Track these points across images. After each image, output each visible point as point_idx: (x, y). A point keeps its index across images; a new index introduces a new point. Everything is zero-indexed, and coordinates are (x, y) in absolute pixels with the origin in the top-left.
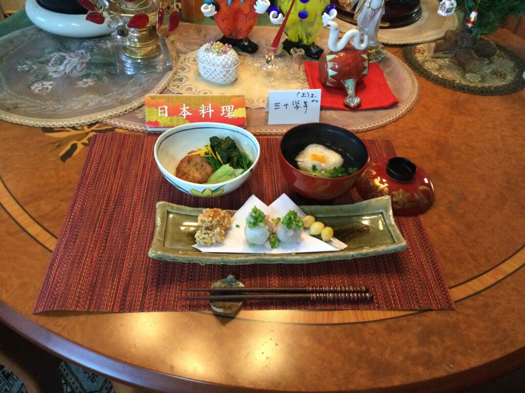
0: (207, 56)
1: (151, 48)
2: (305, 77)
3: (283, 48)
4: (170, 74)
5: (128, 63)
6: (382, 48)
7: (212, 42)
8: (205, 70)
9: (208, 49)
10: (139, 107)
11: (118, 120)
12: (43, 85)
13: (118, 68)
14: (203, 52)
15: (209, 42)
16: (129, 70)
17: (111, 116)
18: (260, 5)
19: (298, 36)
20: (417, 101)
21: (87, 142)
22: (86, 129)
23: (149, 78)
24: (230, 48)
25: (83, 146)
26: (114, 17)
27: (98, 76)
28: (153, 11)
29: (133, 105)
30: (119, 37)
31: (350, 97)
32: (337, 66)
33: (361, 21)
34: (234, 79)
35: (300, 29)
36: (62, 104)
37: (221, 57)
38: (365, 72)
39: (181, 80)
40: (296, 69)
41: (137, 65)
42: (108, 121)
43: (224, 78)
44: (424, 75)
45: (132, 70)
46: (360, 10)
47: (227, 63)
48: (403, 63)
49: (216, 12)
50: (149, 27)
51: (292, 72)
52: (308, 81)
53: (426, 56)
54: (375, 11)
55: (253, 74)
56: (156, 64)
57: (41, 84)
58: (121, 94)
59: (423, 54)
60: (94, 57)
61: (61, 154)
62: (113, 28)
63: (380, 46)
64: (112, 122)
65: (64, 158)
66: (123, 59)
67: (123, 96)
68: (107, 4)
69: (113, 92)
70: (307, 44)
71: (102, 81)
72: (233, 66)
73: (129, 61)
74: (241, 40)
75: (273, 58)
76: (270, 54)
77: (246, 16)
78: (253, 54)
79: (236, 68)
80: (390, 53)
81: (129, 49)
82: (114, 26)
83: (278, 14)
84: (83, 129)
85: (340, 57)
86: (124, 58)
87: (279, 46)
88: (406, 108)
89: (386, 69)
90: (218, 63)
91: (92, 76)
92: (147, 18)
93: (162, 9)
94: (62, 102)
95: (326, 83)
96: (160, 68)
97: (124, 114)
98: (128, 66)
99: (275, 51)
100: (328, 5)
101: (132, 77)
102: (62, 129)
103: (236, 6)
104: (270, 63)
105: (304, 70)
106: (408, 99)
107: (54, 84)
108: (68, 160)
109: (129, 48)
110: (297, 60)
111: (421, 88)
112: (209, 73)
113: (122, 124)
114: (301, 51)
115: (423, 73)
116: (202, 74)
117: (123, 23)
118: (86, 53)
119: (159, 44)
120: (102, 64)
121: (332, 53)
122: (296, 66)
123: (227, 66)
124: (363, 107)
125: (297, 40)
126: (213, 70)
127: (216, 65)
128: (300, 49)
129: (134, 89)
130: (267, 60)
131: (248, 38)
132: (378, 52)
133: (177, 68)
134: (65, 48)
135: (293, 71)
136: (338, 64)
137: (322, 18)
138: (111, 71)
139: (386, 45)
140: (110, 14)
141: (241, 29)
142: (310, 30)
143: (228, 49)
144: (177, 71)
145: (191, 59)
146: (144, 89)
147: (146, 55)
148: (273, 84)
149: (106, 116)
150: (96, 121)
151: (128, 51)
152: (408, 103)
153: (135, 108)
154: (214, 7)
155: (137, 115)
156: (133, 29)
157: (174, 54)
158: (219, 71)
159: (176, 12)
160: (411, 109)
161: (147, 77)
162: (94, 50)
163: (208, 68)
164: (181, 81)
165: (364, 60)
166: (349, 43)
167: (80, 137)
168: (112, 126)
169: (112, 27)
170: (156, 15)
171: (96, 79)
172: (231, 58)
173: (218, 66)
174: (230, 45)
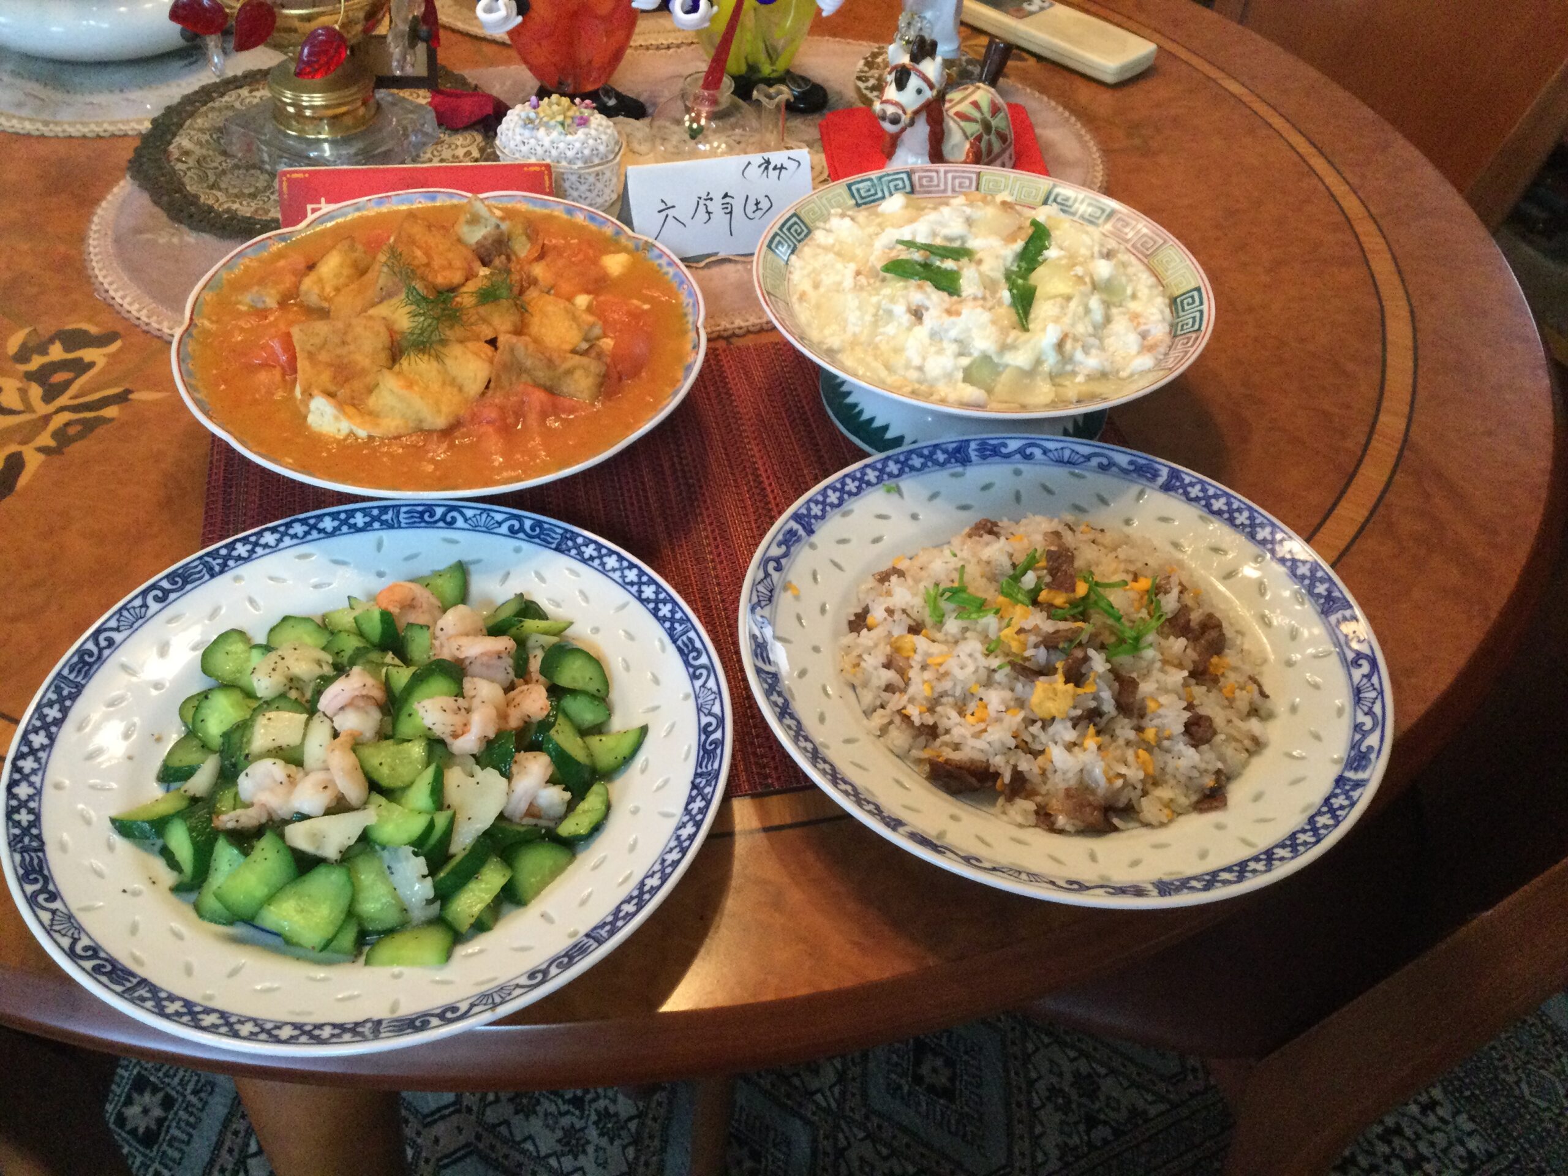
3: (734, 92)
9: (528, 121)
14: (518, 130)
15: (524, 102)
21: (53, 443)
34: (614, 197)
37: (575, 136)
43: (590, 196)
47: (594, 151)
49: (520, 19)
76: (696, 110)
79: (619, 162)
87: (722, 85)
99: (710, 101)
104: (698, 139)
110: (773, 120)
122: (772, 138)
125: (743, 70)
127: (564, 163)
128: (778, 86)
130: (689, 129)
131: (611, 87)
143: (586, 113)
154: (513, 3)
173: (570, 163)
174: (588, 101)
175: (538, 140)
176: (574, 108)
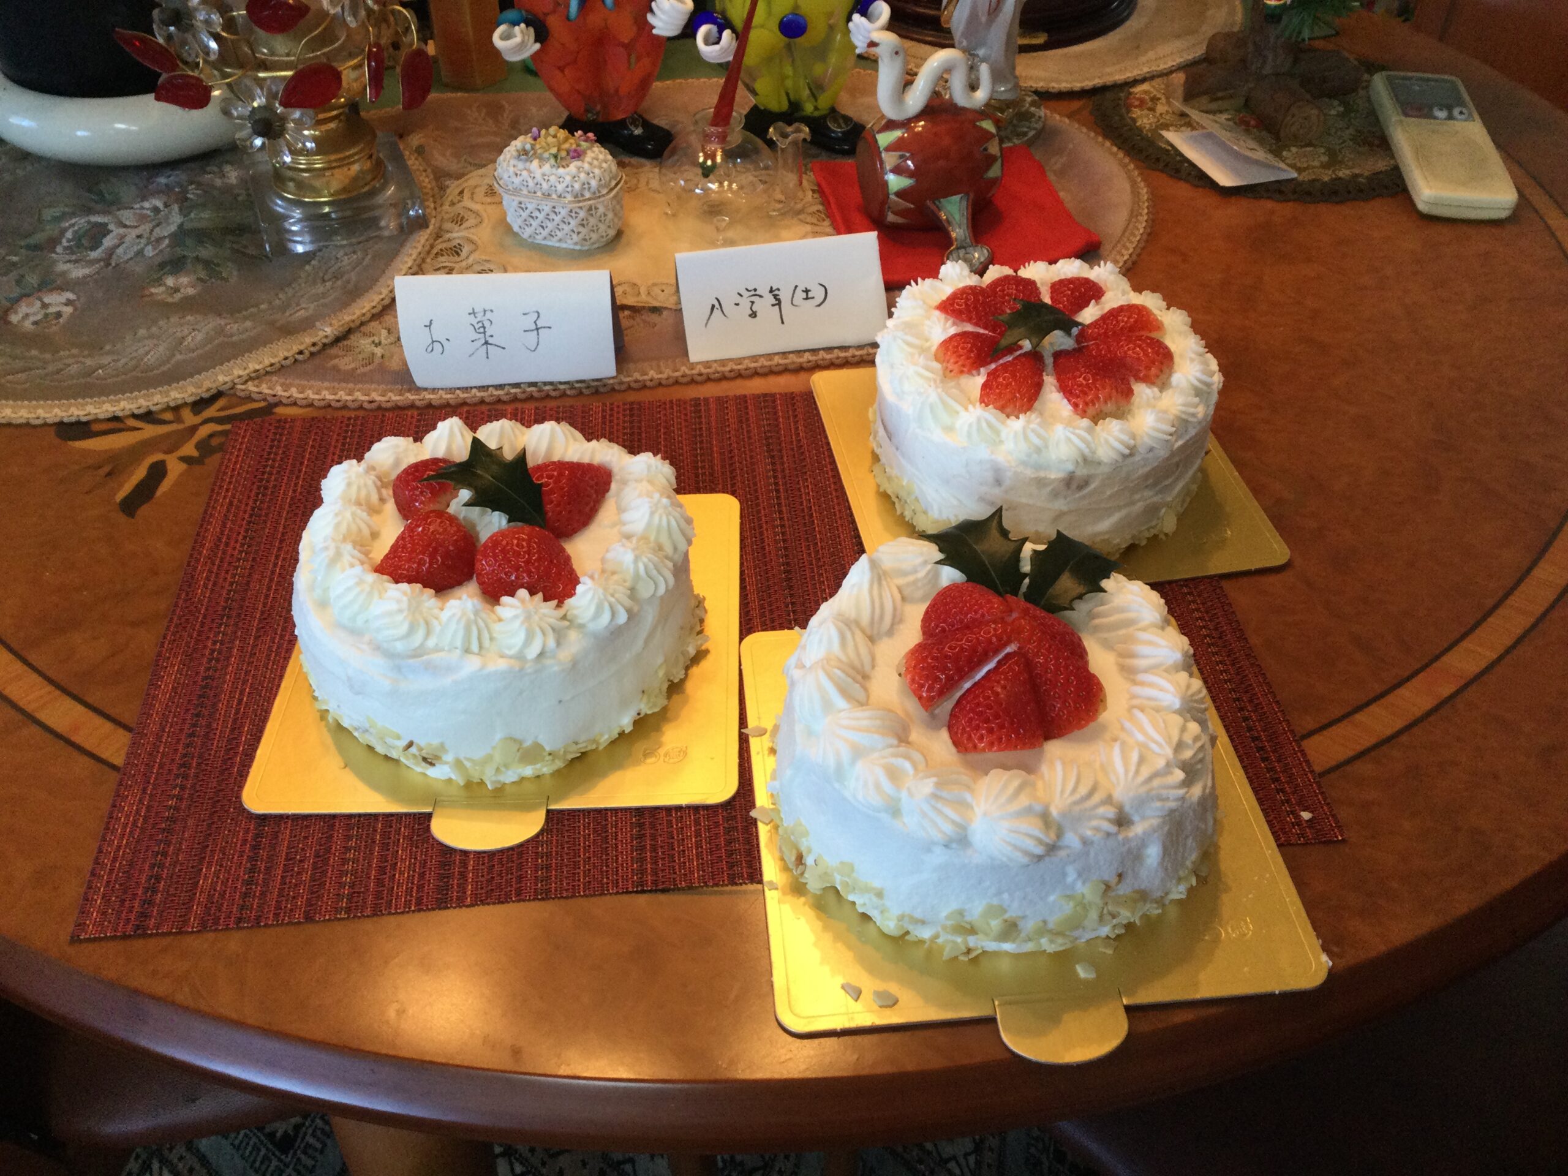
0: (525, 173)
1: (356, 168)
2: (821, 207)
3: (745, 128)
4: (422, 238)
5: (293, 217)
6: (1033, 103)
7: (535, 130)
8: (525, 215)
9: (525, 152)
10: (338, 340)
11: (282, 380)
12: (45, 306)
13: (265, 237)
14: (513, 162)
15: (526, 133)
16: (298, 239)
17: (256, 371)
18: (664, 13)
19: (787, 94)
20: (1152, 236)
21: (195, 454)
22: (190, 418)
23: (360, 255)
25: (183, 466)
26: (238, 82)
27: (207, 264)
28: (351, 56)
29: (321, 334)
30: (258, 142)
31: (958, 248)
32: (909, 163)
33: (961, 28)
34: (612, 233)
35: (788, 70)
36: (108, 353)
37: (567, 169)
38: (995, 171)
39: (456, 251)
40: (791, 185)
41: (322, 223)
42: (251, 387)
43: (584, 231)
44: (1161, 165)
45: (307, 238)
47: (586, 185)
48: (1100, 139)
49: (537, 46)
50: (342, 106)
51: (779, 196)
52: (830, 216)
53: (1161, 114)
55: (667, 214)
56: (377, 213)
57: (38, 304)
58: (283, 308)
59: (1152, 109)
60: (192, 215)
61: (121, 495)
62: (240, 117)
63: (1029, 99)
64: (265, 389)
65: (130, 506)
66: (279, 209)
67: (287, 314)
68: (213, 45)
69: (257, 306)
70: (816, 114)
71: (223, 279)
72: (604, 191)
73: (297, 214)
74: (622, 123)
75: (719, 159)
76: (711, 147)
77: (627, 47)
79: (615, 197)
80: (1058, 117)
81: (292, 179)
82: (240, 110)
83: (720, 32)
84: (179, 420)
85: (917, 135)
86: (279, 207)
87: (732, 121)
89: (1053, 161)
90: (560, 188)
91: (189, 266)
92: (337, 76)
93: (377, 46)
94: (108, 347)
95: (885, 217)
96: (389, 224)
97: (296, 360)
98: (294, 228)
99: (722, 138)
101: (307, 257)
102: (116, 423)
103: (595, 20)
104: (711, 177)
105: (816, 188)
107: (79, 298)
108: (145, 510)
109: (290, 174)
110: (790, 161)
111: (1157, 200)
112: (538, 221)
113: (294, 392)
114: (798, 131)
115: (1158, 160)
116: (516, 229)
117: (267, 99)
118: (166, 205)
119: (381, 155)
120: (216, 230)
121: (891, 125)
122: (791, 179)
123: (587, 195)
125: (785, 106)
126: (547, 209)
127: (554, 196)
128: (796, 125)
129: (320, 289)
130: (703, 166)
131: (640, 116)
132: (1026, 116)
133: (442, 220)
134: (102, 198)
135: (782, 193)
136: (912, 158)
137: (849, 31)
138: (245, 247)
139: (1045, 96)
140: (224, 76)
141: (617, 91)
142: (818, 69)
143: (584, 145)
144: (440, 228)
145: (482, 190)
146: (350, 287)
147: (344, 190)
148: (730, 234)
149: (241, 373)
150: (214, 391)
151: (291, 184)
152: (1124, 246)
153: (325, 341)
154: (531, 30)
155: (336, 361)
156: (297, 114)
157: (426, 181)
158: (564, 212)
159: (419, 53)
160: (1134, 263)
161: (354, 252)
162: (189, 196)
163: (531, 207)
164: (458, 254)
165: (986, 136)
166: (936, 94)
167: (172, 443)
168: (265, 400)
169: (235, 114)
170: (360, 66)
171: (202, 274)
172: (597, 171)
173: (560, 196)
174: (591, 135)
175: (529, 171)
176: (572, 141)
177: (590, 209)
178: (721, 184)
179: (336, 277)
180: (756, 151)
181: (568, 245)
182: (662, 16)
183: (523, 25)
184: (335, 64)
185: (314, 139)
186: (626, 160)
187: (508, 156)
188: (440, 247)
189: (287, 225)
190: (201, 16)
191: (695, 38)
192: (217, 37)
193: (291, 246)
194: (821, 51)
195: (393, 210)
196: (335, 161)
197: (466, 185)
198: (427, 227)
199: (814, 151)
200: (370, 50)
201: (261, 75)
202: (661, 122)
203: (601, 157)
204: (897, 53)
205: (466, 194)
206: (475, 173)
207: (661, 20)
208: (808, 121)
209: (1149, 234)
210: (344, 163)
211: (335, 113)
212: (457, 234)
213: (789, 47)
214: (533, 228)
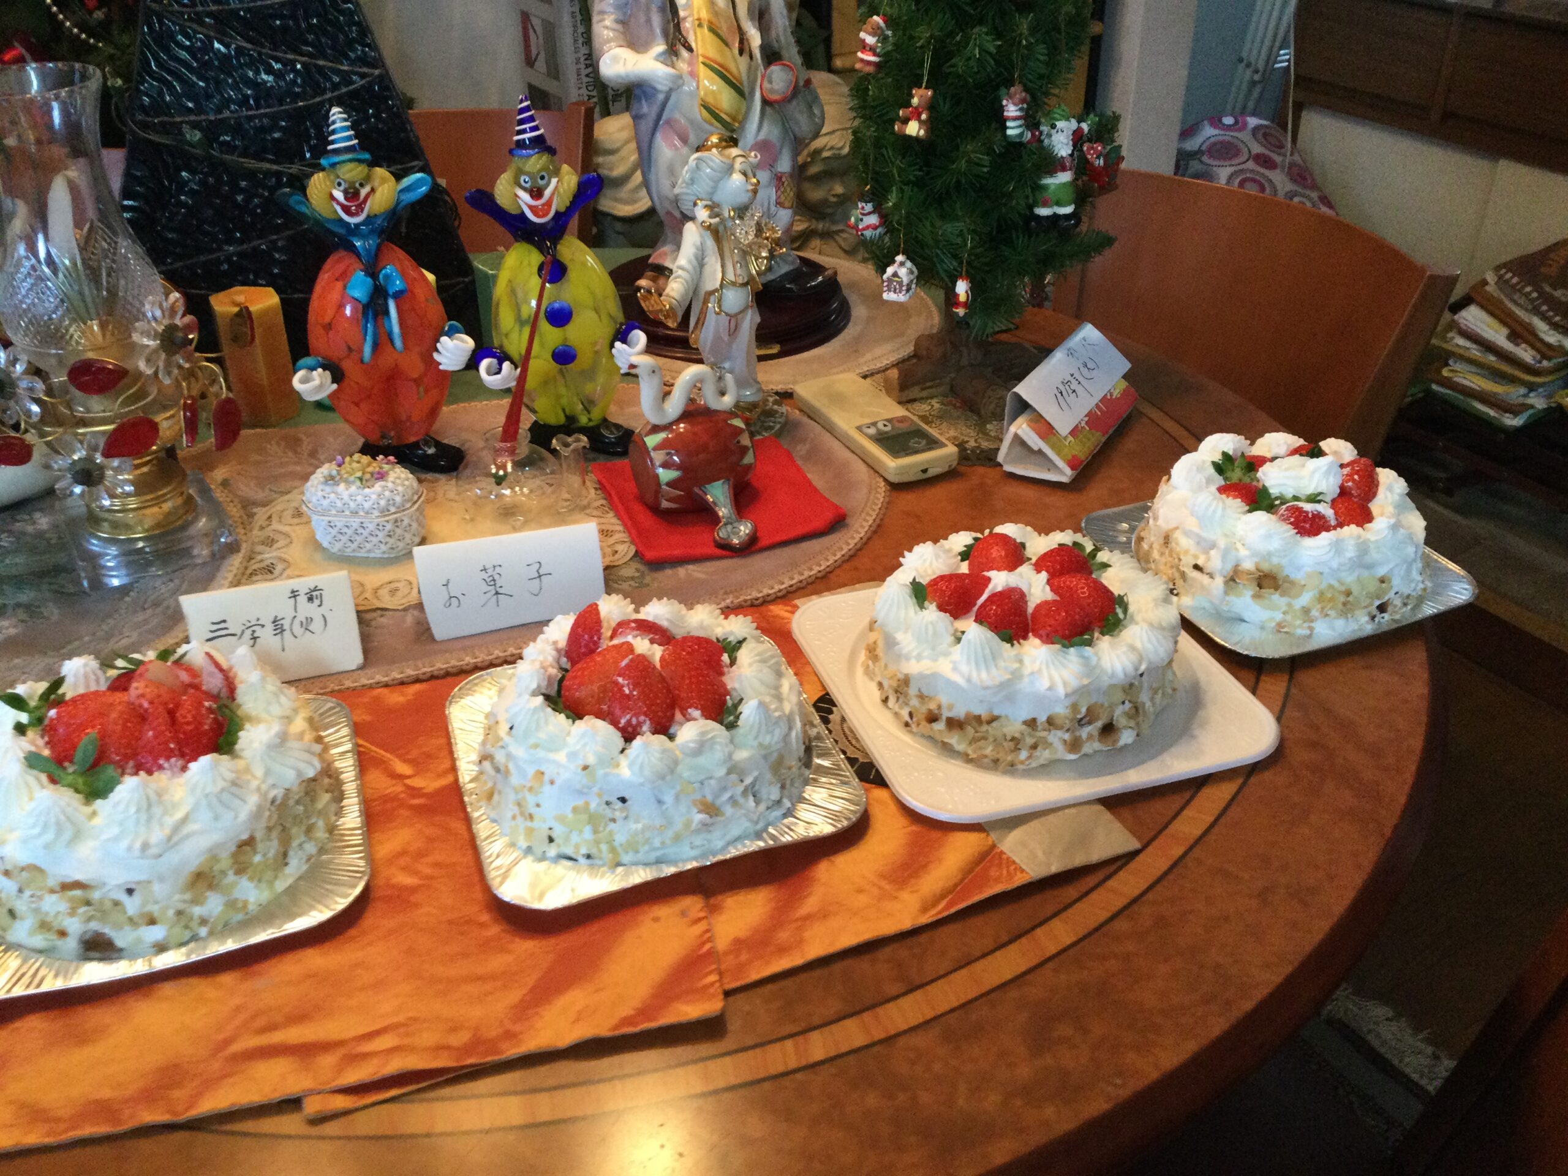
0: (333, 496)
1: (169, 505)
2: (604, 502)
4: (235, 562)
5: (108, 554)
6: (775, 402)
7: (339, 457)
8: (334, 532)
13: (83, 574)
14: (320, 487)
15: (330, 461)
16: (114, 573)
18: (447, 350)
19: (564, 410)
23: (177, 581)
24: (393, 463)
26: (57, 439)
27: (27, 607)
28: (165, 408)
30: (78, 490)
31: (726, 524)
32: (675, 458)
33: (707, 349)
34: (417, 540)
35: (563, 390)
37: (372, 490)
38: (749, 459)
40: (576, 485)
41: (136, 557)
43: (391, 541)
45: (123, 572)
46: (700, 322)
47: (391, 502)
49: (335, 386)
50: (155, 453)
52: (613, 507)
54: (735, 319)
55: (465, 519)
56: (189, 544)
58: (108, 637)
60: (7, 561)
62: (60, 470)
63: (771, 399)
66: (94, 548)
67: (112, 642)
68: (35, 408)
69: (81, 638)
70: (591, 424)
71: (44, 617)
72: (408, 505)
74: (416, 445)
75: (509, 468)
77: (417, 382)
78: (455, 474)
79: (418, 509)
81: (106, 520)
82: (60, 463)
83: (500, 364)
85: (679, 435)
86: (95, 545)
88: (866, 525)
89: (798, 448)
90: (367, 505)
91: (10, 611)
92: (154, 427)
93: (190, 397)
95: (659, 504)
96: (202, 552)
98: (109, 564)
99: (512, 452)
100: (621, 324)
101: (123, 590)
104: (504, 484)
105: (597, 486)
106: (866, 505)
109: (106, 515)
110: (573, 465)
112: (347, 537)
114: (578, 440)
116: (325, 544)
117: (87, 452)
119: (191, 491)
120: (33, 573)
121: (655, 429)
122: (575, 480)
123: (393, 510)
124: (765, 542)
125: (562, 420)
126: (355, 525)
128: (576, 435)
129: (140, 617)
130: (496, 476)
131: (432, 438)
132: (770, 414)
133: (253, 543)
135: (568, 492)
136: (677, 454)
137: (612, 357)
138: (63, 587)
140: (42, 435)
141: (409, 418)
142: (589, 388)
143: (386, 467)
144: (253, 552)
145: (289, 513)
146: (169, 612)
147: (158, 525)
151: (105, 524)
152: (868, 514)
154: (328, 373)
156: (116, 462)
157: (234, 511)
158: (371, 527)
159: (228, 401)
160: (879, 526)
161: (171, 581)
163: (340, 525)
164: (271, 572)
165: (738, 431)
166: (692, 401)
169: (56, 467)
170: (172, 416)
171: (24, 617)
172: (400, 488)
173: (367, 513)
174: (391, 458)
175: (337, 494)
176: (375, 464)
177: (396, 521)
178: (512, 489)
179: (156, 604)
180: (542, 459)
181: (377, 554)
182: (448, 355)
183: (320, 370)
184: (150, 416)
185: (131, 482)
186: (423, 476)
187: (316, 482)
188: (255, 567)
189: (102, 562)
190: (23, 384)
191: (478, 370)
192: (38, 401)
193: (106, 580)
194: (589, 374)
195: (206, 540)
196: (152, 499)
197: (274, 510)
198: (238, 551)
199: (591, 455)
200: (185, 403)
201: (80, 431)
202: (450, 440)
203: (403, 476)
204: (654, 372)
205: (275, 519)
206: (282, 499)
207: (446, 357)
208: (583, 430)
209: (888, 503)
210: (159, 501)
211: (148, 458)
212: (269, 555)
213: (561, 371)
214: (341, 543)
